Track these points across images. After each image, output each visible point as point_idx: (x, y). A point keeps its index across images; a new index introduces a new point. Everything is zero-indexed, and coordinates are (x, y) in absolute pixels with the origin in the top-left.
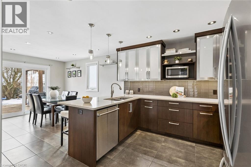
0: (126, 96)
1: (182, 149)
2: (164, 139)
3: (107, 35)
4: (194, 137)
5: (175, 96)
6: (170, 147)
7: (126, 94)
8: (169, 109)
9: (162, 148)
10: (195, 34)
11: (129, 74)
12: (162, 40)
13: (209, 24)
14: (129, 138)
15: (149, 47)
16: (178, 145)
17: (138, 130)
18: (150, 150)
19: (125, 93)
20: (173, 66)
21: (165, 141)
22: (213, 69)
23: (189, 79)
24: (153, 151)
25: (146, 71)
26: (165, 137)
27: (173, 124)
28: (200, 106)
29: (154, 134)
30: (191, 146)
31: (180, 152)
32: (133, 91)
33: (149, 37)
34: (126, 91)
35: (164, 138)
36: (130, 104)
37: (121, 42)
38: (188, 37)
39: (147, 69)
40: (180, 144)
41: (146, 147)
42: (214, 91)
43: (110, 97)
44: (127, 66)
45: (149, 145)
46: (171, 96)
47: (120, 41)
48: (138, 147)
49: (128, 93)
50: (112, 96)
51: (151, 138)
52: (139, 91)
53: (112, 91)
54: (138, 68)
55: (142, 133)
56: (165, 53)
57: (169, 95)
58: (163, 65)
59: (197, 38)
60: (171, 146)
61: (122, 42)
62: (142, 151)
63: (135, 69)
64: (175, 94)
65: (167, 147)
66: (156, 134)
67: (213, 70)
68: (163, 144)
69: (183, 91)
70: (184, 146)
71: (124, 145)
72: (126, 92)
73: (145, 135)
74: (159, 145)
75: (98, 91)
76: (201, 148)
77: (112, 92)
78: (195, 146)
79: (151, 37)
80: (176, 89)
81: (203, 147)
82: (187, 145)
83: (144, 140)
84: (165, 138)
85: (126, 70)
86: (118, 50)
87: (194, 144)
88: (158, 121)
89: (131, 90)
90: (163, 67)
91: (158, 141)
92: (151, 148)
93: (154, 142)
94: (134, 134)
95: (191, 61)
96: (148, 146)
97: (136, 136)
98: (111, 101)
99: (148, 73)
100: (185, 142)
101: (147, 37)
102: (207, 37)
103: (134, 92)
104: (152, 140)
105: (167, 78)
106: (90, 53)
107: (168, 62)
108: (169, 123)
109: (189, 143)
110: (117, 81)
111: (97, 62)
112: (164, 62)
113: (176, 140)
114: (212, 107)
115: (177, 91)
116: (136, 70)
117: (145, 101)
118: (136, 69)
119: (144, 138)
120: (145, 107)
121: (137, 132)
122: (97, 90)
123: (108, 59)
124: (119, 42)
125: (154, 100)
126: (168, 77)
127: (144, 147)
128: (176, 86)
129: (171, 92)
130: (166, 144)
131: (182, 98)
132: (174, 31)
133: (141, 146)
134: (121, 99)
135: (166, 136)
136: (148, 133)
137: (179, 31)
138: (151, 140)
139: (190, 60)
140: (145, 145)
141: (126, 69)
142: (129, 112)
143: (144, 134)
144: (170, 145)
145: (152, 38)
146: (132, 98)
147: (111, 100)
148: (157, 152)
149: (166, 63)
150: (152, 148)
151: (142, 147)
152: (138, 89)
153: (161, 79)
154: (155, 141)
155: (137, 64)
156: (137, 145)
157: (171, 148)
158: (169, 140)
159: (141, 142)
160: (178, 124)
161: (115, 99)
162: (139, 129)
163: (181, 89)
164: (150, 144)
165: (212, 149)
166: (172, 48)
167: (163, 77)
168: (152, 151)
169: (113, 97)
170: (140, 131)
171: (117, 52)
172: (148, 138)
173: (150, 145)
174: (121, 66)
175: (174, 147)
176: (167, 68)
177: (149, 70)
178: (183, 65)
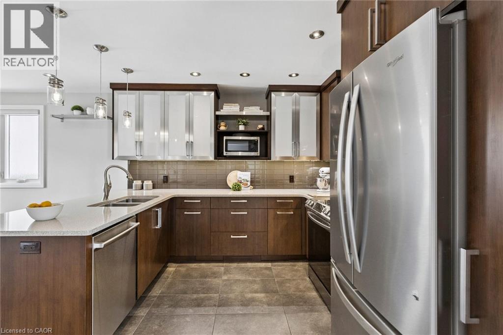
0: (134, 195)
1: (255, 277)
2: (223, 268)
3: (97, 46)
4: (269, 254)
5: (237, 188)
6: (237, 280)
7: (134, 188)
8: (232, 213)
9: (225, 285)
10: (269, 85)
11: (145, 145)
12: (216, 85)
13: (290, 76)
14: (154, 286)
15: (191, 93)
16: (248, 272)
17: (169, 264)
18: (206, 295)
19: (132, 188)
20: (234, 135)
21: (227, 272)
22: (293, 144)
23: (261, 158)
24: (211, 295)
25: (186, 141)
26: (225, 264)
27: (238, 238)
28: (278, 201)
29: (203, 265)
30: (267, 268)
31: (254, 282)
32: (151, 181)
33: (195, 74)
34: (134, 181)
35: (223, 266)
36: (158, 210)
37: (128, 71)
38: (257, 88)
39: (187, 135)
40: (250, 270)
41: (197, 292)
42: (290, 176)
43: (101, 200)
44: (139, 126)
45: (200, 286)
46: (231, 188)
47: (128, 68)
48: (180, 296)
49: (140, 187)
50: (106, 196)
51: (200, 272)
52: (166, 182)
53: (106, 184)
54: (167, 134)
55: (180, 269)
56: (221, 110)
57: (227, 187)
58: (218, 132)
59: (272, 93)
60: (238, 277)
61: (132, 71)
62: (191, 302)
63: (162, 133)
64: (238, 185)
65: (232, 281)
66: (206, 263)
67: (293, 146)
68: (225, 277)
69: (249, 180)
70: (257, 270)
71: (148, 302)
72: (134, 184)
73: (187, 270)
74: (218, 281)
75: (45, 186)
76: (279, 267)
77: (108, 187)
78: (272, 267)
79: (199, 74)
80: (238, 176)
81: (281, 266)
82: (261, 268)
83: (188, 281)
84: (225, 266)
85: (137, 135)
86: (115, 87)
87: (269, 265)
88: (212, 238)
89: (136, 180)
90: (219, 136)
91: (215, 274)
92: (205, 292)
93: (207, 280)
94: (163, 273)
95: (263, 128)
96: (199, 289)
97: (168, 277)
98: (103, 207)
99: (190, 145)
100: (256, 264)
101: (192, 74)
102: (281, 94)
103: (153, 185)
104: (204, 276)
105: (225, 156)
106: (54, 86)
107: (225, 126)
108: (232, 237)
109: (263, 265)
110: (113, 159)
111: (41, 108)
112: (220, 127)
113: (243, 265)
114: (292, 201)
115: (240, 179)
116: (162, 137)
117: (185, 201)
118: (164, 135)
119: (187, 276)
120: (185, 213)
121: (168, 269)
122: (40, 183)
123: (101, 106)
124: (124, 69)
125: (203, 199)
126: (227, 155)
127: (193, 293)
128: (238, 170)
129: (230, 181)
130: (229, 275)
131: (248, 191)
132: (241, 75)
133: (185, 293)
134: (127, 201)
135: (226, 262)
136: (191, 265)
137: (248, 75)
138: (201, 277)
139: (260, 126)
140: (193, 288)
141: (137, 133)
142: (156, 229)
143: (184, 268)
144: (236, 276)
145: (200, 76)
146: (157, 197)
147: (106, 206)
148: (218, 295)
149: (222, 128)
150: (208, 290)
151: (187, 295)
152: (164, 177)
153: (215, 158)
154: (210, 277)
155: (164, 125)
156: (176, 294)
157: (239, 280)
158: (232, 267)
159: (182, 286)
160: (246, 237)
161: (115, 203)
162: (170, 262)
163: (246, 176)
164: (203, 284)
165: (293, 266)
166: (235, 103)
167: (219, 153)
168: (211, 297)
169: (110, 198)
170: (174, 265)
171: (112, 90)
172: (195, 274)
173: (203, 286)
174: (129, 126)
175: (243, 278)
176: (225, 138)
177: (191, 139)
178: (250, 135)
